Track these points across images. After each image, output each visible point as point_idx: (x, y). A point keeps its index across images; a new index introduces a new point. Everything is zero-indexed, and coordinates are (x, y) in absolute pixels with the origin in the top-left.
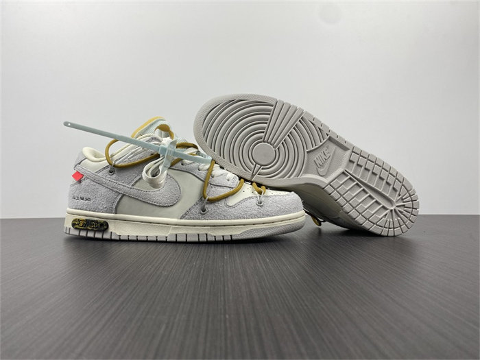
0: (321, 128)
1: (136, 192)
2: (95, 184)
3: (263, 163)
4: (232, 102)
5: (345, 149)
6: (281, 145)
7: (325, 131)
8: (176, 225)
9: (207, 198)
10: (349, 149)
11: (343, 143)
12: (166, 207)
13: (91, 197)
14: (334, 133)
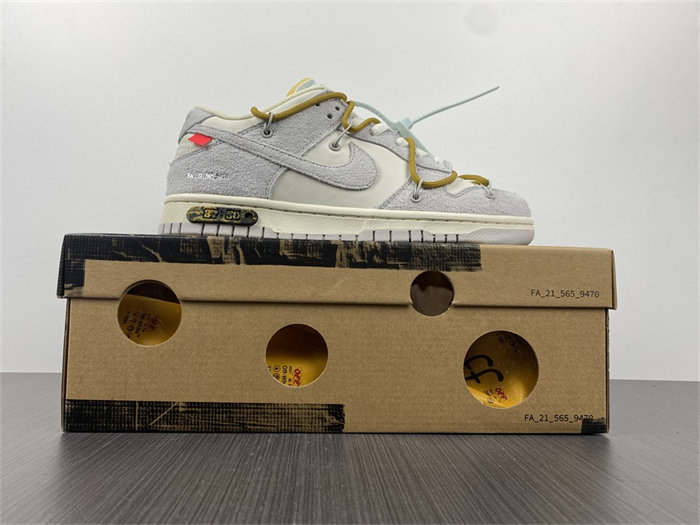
1: (308, 165)
2: (237, 150)
8: (373, 217)
9: (421, 181)
12: (357, 190)
13: (229, 171)
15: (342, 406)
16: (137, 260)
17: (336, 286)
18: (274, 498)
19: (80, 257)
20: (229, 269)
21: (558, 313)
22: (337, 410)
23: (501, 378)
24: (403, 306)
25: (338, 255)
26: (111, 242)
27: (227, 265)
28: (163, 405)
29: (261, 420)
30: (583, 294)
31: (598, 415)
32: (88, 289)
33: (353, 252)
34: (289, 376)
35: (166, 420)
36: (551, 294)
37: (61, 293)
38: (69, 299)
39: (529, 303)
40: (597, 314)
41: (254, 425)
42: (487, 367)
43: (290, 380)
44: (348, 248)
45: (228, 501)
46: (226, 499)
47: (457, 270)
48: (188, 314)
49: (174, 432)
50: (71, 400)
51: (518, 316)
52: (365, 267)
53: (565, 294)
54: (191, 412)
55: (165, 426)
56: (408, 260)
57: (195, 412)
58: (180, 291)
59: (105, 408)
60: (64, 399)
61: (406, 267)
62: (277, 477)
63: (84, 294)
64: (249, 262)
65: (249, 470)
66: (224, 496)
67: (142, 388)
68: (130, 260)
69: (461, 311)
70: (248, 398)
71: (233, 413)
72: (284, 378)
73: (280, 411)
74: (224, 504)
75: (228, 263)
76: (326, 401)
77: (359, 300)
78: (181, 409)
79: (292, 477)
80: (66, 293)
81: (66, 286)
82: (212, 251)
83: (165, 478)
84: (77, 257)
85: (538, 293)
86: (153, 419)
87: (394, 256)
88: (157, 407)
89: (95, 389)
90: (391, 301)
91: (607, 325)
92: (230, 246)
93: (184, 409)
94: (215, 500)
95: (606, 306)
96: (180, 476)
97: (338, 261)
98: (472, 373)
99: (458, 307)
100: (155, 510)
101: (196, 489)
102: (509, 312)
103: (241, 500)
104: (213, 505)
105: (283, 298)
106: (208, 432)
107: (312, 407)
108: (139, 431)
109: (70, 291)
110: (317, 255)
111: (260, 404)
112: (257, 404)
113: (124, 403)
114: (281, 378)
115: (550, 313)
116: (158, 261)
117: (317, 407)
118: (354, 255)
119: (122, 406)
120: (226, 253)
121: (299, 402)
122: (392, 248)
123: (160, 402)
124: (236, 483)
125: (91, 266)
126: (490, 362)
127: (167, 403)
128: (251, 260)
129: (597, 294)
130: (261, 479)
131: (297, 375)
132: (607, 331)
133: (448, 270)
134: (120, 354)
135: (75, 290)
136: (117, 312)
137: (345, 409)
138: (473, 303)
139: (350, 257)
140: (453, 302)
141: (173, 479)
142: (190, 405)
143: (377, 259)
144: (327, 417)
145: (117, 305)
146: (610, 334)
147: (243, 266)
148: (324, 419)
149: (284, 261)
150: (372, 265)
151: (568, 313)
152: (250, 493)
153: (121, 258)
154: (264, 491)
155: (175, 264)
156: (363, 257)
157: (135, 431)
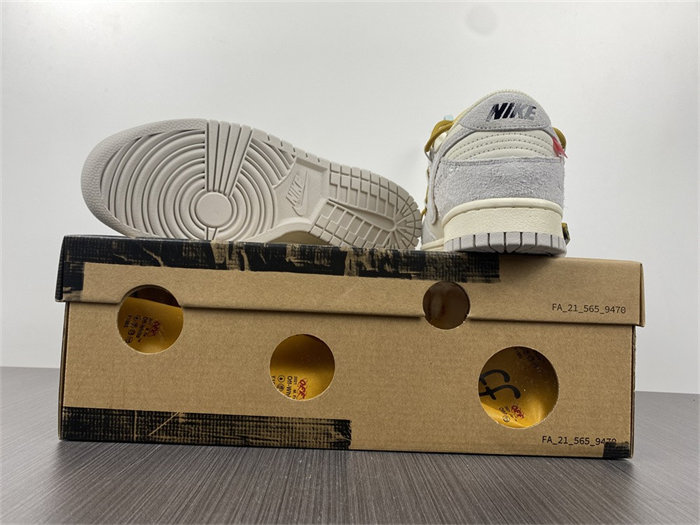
0: (281, 148)
3: (216, 225)
4: (137, 140)
5: (321, 170)
6: (235, 189)
7: (290, 153)
10: (326, 169)
11: (316, 163)
14: (301, 152)
15: (349, 421)
16: (137, 264)
17: (344, 295)
18: (329, 508)
19: (79, 260)
20: (233, 275)
21: (582, 329)
22: (343, 426)
23: (518, 395)
24: (415, 318)
25: (347, 262)
26: (111, 245)
27: (230, 271)
28: (161, 416)
29: (264, 433)
30: (608, 309)
31: (621, 439)
32: (87, 293)
33: (364, 259)
34: (294, 387)
35: (165, 430)
36: (573, 308)
37: (59, 297)
38: (68, 303)
39: (549, 318)
40: (623, 331)
41: (256, 439)
42: (503, 383)
43: (295, 391)
44: (358, 255)
45: (286, 509)
46: (283, 507)
47: (474, 281)
48: (190, 322)
49: (173, 443)
50: (69, 408)
51: (538, 331)
52: (376, 276)
53: (589, 309)
54: (192, 424)
55: (164, 437)
56: (421, 269)
57: (195, 424)
58: (182, 297)
59: (103, 417)
60: (61, 407)
61: (419, 277)
62: (329, 486)
63: (83, 299)
64: (254, 268)
65: (300, 478)
66: (281, 504)
67: (142, 397)
68: (130, 263)
69: (476, 325)
70: (250, 410)
71: (234, 425)
72: (289, 389)
73: (284, 425)
74: (282, 513)
75: (232, 268)
76: (331, 416)
77: (369, 310)
78: (181, 420)
79: (343, 486)
80: (65, 296)
81: (65, 289)
82: (216, 255)
83: (221, 484)
84: (76, 260)
85: (560, 307)
86: (152, 430)
87: (406, 265)
88: (155, 417)
89: (93, 397)
90: (403, 313)
91: (633, 343)
92: (234, 252)
93: (183, 420)
94: (272, 509)
95: (633, 322)
96: (235, 481)
97: (347, 269)
98: (487, 388)
99: (473, 320)
100: (217, 515)
101: (253, 495)
102: (529, 327)
103: (297, 508)
104: (271, 513)
105: (288, 306)
106: (208, 445)
107: (317, 422)
108: (137, 442)
109: (69, 295)
110: (324, 262)
111: (263, 417)
112: (260, 417)
113: (122, 412)
114: (286, 389)
115: (572, 329)
116: (159, 265)
117: (323, 422)
118: (365, 263)
119: (120, 415)
120: (230, 258)
121: (304, 417)
122: (405, 257)
123: (159, 412)
124: (290, 491)
125: (90, 269)
126: (507, 378)
127: (167, 413)
128: (256, 266)
129: (623, 310)
130: (313, 487)
131: (302, 386)
132: (633, 350)
133: (464, 281)
134: (119, 361)
135: (74, 294)
136: (116, 318)
137: (352, 424)
138: (489, 317)
139: (360, 265)
140: (469, 315)
141: (229, 485)
142: (190, 416)
143: (388, 268)
144: (333, 433)
145: (116, 310)
146: (637, 353)
147: (248, 273)
148: (329, 435)
149: (291, 268)
150: (383, 274)
151: (591, 329)
152: (305, 502)
153: (121, 262)
154: (318, 500)
155: (177, 269)
156: (373, 266)
157: (133, 442)
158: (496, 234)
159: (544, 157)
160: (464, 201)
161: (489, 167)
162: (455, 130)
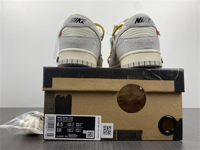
158: (141, 62)
159: (154, 35)
160: (129, 51)
161: (137, 39)
162: (123, 28)
